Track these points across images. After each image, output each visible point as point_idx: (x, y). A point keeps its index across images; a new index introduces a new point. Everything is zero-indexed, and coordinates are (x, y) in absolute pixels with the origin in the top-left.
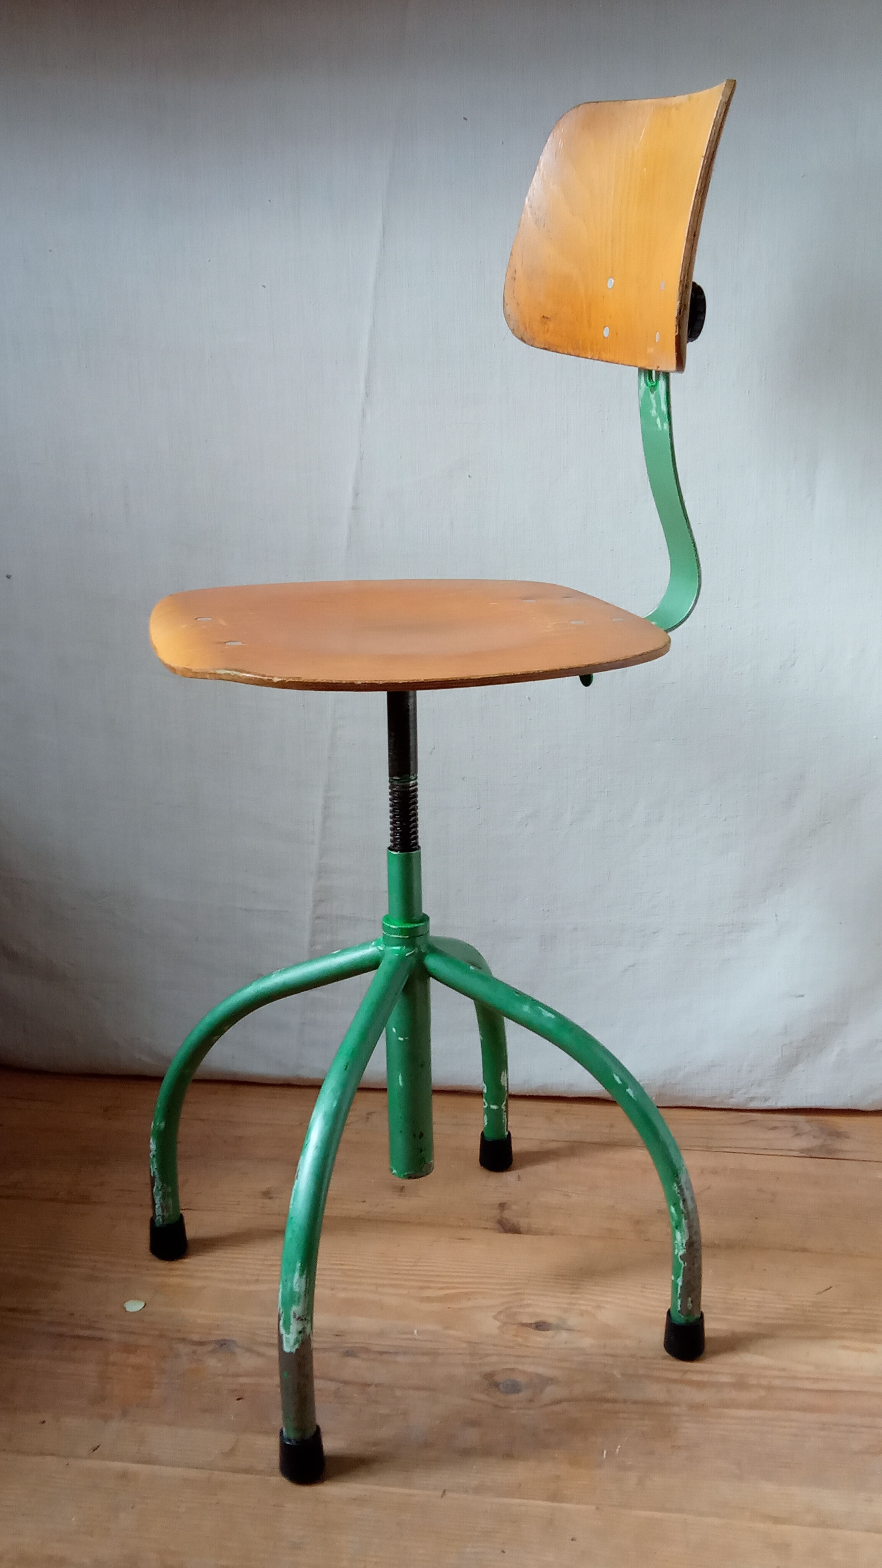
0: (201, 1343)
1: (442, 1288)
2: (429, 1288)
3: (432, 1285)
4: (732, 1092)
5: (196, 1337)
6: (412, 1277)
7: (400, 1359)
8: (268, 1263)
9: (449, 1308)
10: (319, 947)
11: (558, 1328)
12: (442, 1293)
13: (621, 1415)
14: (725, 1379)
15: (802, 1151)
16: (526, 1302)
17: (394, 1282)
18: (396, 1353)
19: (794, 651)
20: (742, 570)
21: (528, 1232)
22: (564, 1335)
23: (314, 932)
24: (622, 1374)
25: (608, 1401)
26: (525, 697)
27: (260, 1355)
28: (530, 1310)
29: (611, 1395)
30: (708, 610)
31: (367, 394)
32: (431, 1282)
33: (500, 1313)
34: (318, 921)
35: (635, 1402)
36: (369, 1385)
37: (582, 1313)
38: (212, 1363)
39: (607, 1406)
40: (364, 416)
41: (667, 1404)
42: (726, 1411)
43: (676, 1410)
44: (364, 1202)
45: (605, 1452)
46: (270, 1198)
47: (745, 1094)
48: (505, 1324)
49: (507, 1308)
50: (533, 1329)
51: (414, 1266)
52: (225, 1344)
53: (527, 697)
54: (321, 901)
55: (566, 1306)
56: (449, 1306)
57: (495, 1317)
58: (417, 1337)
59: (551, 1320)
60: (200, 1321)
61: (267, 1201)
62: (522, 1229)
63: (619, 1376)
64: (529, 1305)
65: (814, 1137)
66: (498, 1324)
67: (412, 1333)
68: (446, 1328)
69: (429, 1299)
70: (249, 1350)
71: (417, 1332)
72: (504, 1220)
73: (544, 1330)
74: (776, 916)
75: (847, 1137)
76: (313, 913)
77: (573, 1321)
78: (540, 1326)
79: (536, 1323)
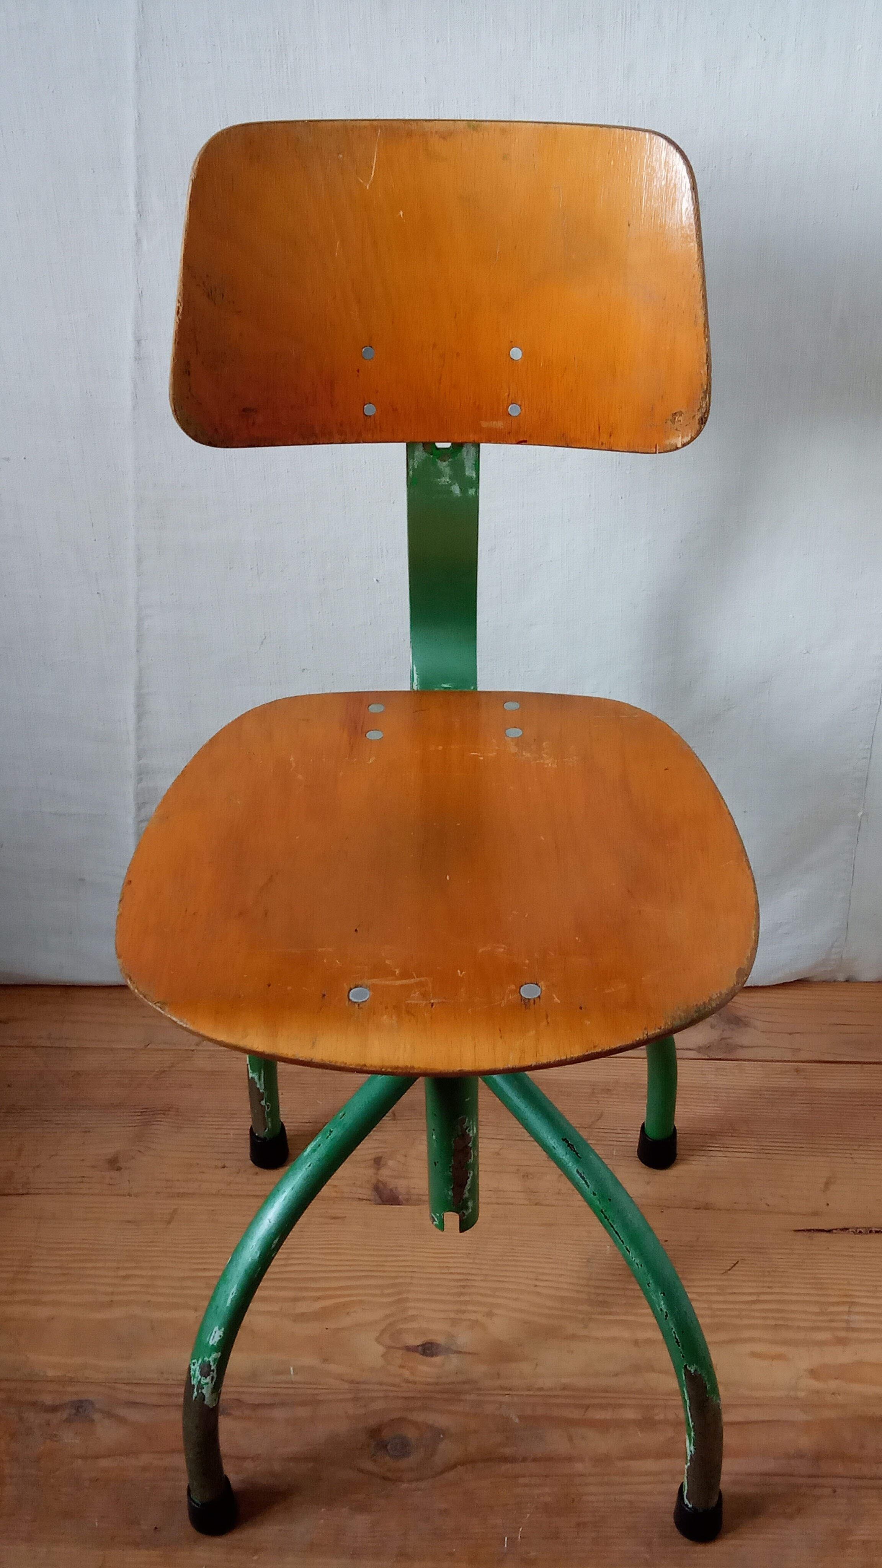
0: (54, 1409)
1: (318, 1298)
2: (304, 1299)
3: (306, 1294)
5: (48, 1399)
6: (284, 1284)
7: (279, 1414)
8: (122, 1273)
9: (327, 1329)
11: (448, 1350)
12: (318, 1306)
13: (521, 1480)
14: (630, 1414)
15: (699, 1049)
16: (411, 1312)
18: (272, 1406)
21: (408, 1202)
22: (452, 1361)
24: (520, 1417)
25: (505, 1459)
27: (122, 1421)
28: (414, 1325)
29: (508, 1451)
31: (140, 214)
32: (306, 1289)
33: (383, 1332)
35: (535, 1460)
36: (244, 1458)
37: (472, 1325)
38: (70, 1438)
39: (506, 1467)
40: (139, 241)
41: (570, 1459)
42: (634, 1464)
43: (579, 1467)
44: (224, 1167)
45: (506, 1538)
46: (119, 1169)
48: (389, 1347)
49: (390, 1324)
50: (419, 1354)
51: (285, 1265)
52: (81, 1407)
55: (452, 1315)
56: (326, 1326)
57: (378, 1340)
58: (294, 1378)
59: (441, 1340)
60: (51, 1373)
61: (115, 1174)
62: (401, 1198)
63: (517, 1420)
64: (413, 1318)
65: (712, 1026)
66: (381, 1349)
67: (288, 1372)
68: (325, 1360)
69: (302, 1317)
70: (109, 1414)
71: (293, 1370)
72: (381, 1185)
73: (432, 1356)
75: (747, 1025)
76: (137, 816)
77: (464, 1338)
78: (428, 1349)
79: (423, 1345)
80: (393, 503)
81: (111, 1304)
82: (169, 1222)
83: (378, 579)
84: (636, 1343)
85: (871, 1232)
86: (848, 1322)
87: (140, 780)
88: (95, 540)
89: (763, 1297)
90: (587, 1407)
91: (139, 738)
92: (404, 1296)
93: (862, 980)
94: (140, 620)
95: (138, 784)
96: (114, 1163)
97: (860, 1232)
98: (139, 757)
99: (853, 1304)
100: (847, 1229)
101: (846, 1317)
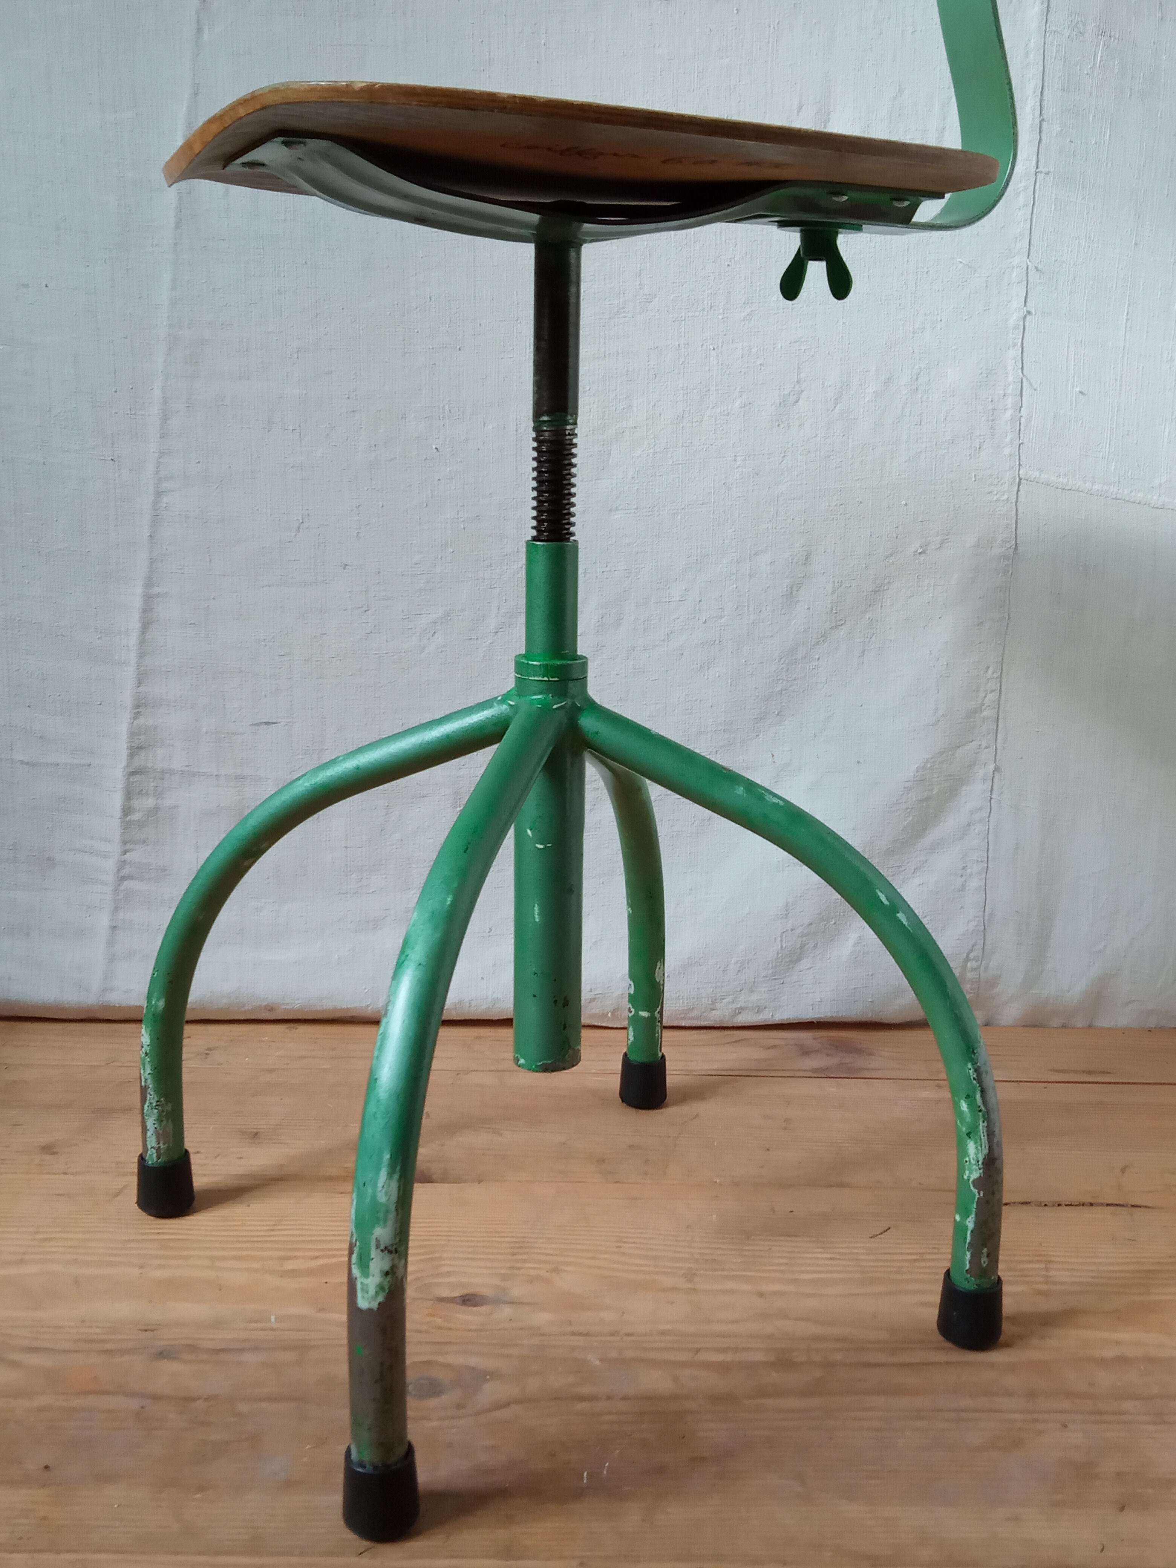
1: (316, 1258)
2: (296, 1257)
3: (299, 1254)
4: (714, 1003)
6: (269, 1245)
7: (247, 1357)
9: (326, 1283)
10: (136, 816)
11: (496, 1301)
12: (314, 1264)
13: (606, 1418)
15: (815, 1070)
16: (445, 1269)
17: (240, 1253)
18: (240, 1350)
19: (798, 382)
20: (728, 265)
21: (444, 1180)
22: (507, 1311)
23: (128, 794)
24: (601, 1360)
25: (581, 1399)
26: (432, 447)
27: (14, 1364)
28: (451, 1279)
29: (586, 1390)
30: (683, 322)
34: (136, 778)
36: (194, 1399)
37: (532, 1280)
39: (583, 1406)
40: (199, 30)
42: (769, 1402)
43: (690, 1405)
45: (585, 1474)
46: (54, 1153)
47: (733, 1002)
48: (413, 1300)
49: (416, 1279)
50: (457, 1304)
51: (272, 1230)
53: (434, 447)
54: (140, 748)
55: (503, 1271)
56: (325, 1281)
58: (275, 1326)
59: (485, 1292)
61: (47, 1157)
62: (434, 1177)
63: (598, 1363)
64: (449, 1274)
65: (828, 1055)
67: (269, 1320)
68: (322, 1310)
69: (293, 1273)
71: (276, 1319)
73: (474, 1306)
74: (773, 756)
75: (870, 1054)
76: (128, 766)
77: (518, 1291)
78: (469, 1300)
79: (462, 1296)
80: (460, 350)
81: (22, 1262)
82: (117, 1195)
83: (437, 447)
84: (761, 1295)
85: (1059, 1205)
86: (1047, 1276)
87: (137, 715)
88: (116, 392)
89: (928, 1257)
90: (698, 1351)
91: (142, 655)
92: (437, 1255)
93: (1003, 1023)
94: (159, 494)
95: (135, 718)
96: (49, 1149)
97: (1046, 1205)
98: (139, 684)
99: (1051, 1262)
100: (1029, 1203)
101: (1044, 1273)
